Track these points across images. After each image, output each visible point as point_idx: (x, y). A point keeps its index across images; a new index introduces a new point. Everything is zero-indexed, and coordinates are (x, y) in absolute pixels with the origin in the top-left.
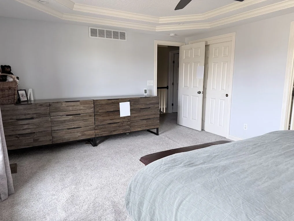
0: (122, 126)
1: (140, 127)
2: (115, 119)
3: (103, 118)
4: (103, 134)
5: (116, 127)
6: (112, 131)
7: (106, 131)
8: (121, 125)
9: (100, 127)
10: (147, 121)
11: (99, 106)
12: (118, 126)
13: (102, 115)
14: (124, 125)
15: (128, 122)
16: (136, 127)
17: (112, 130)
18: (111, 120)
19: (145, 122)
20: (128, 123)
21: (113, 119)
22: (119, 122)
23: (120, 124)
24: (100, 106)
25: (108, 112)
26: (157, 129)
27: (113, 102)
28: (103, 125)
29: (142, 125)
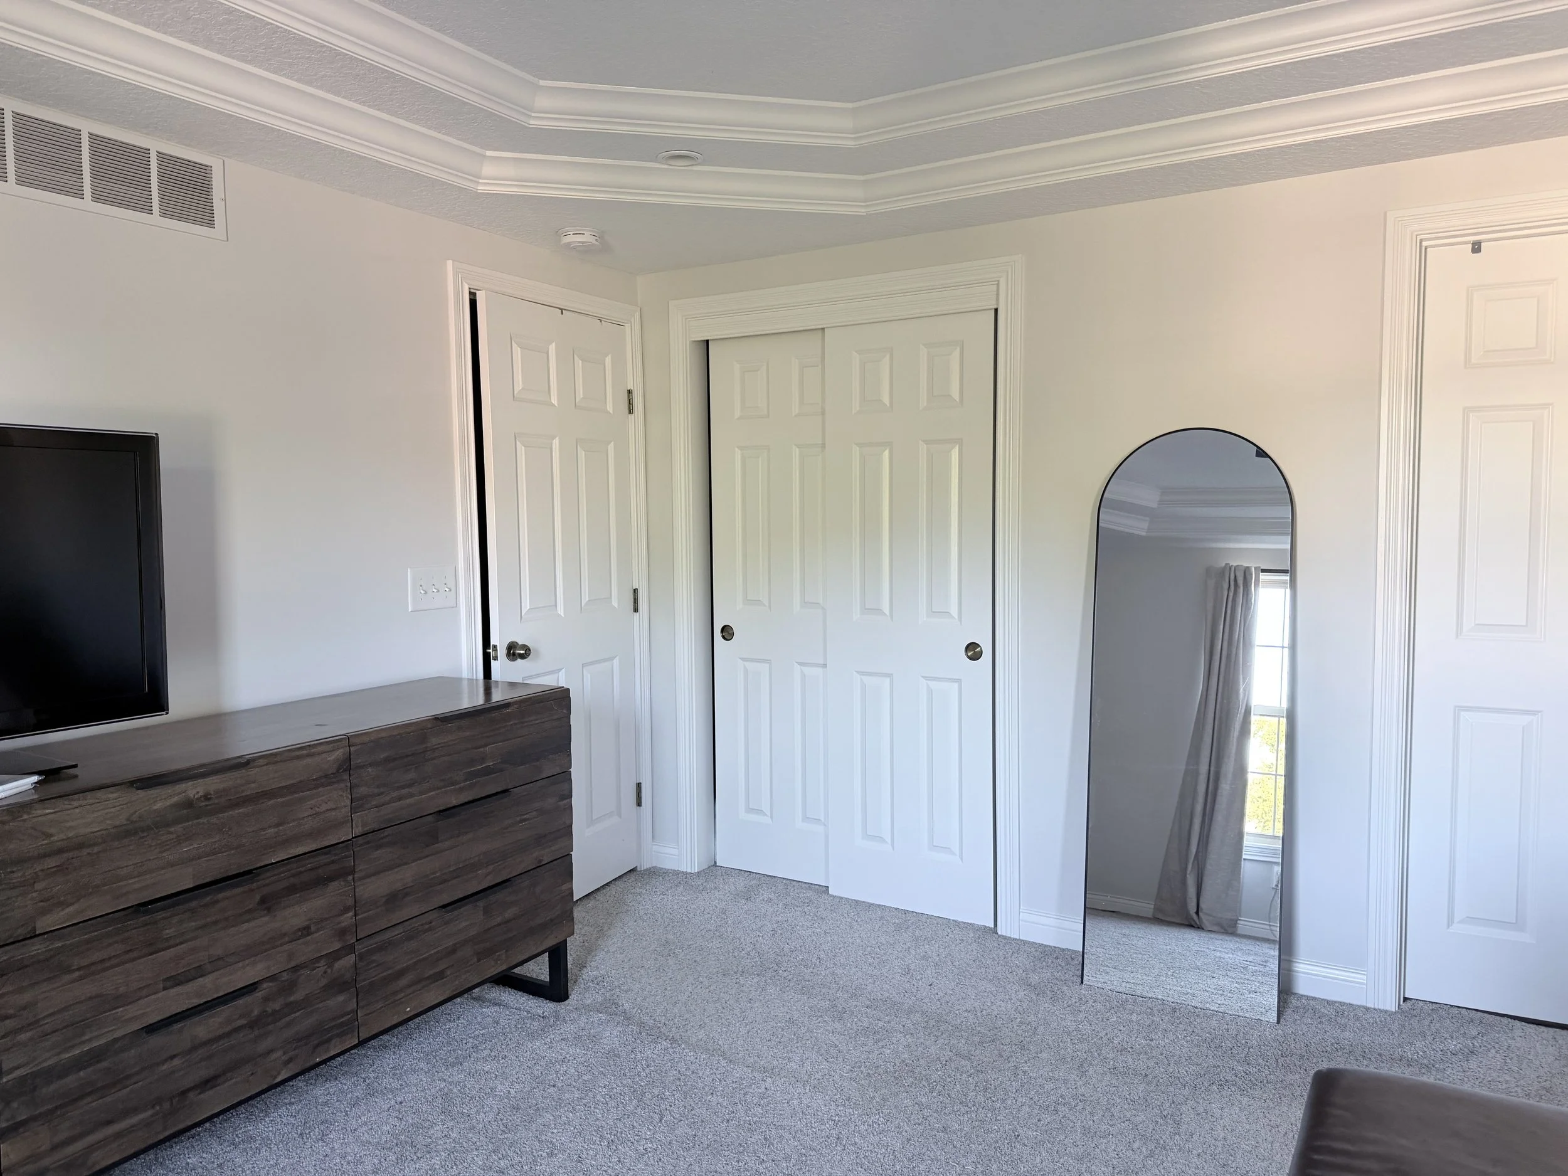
0: (292, 1007)
1: (440, 975)
2: (219, 963)
3: (88, 988)
4: (91, 1149)
5: (228, 1035)
6: (184, 1093)
7: (135, 1110)
8: (276, 1005)
9: (52, 1087)
10: (487, 911)
11: (38, 867)
12: (251, 1025)
13: (77, 962)
14: (298, 995)
15: (335, 956)
16: (404, 982)
17: (188, 1082)
18: (175, 981)
19: (469, 921)
20: (338, 965)
21: (199, 972)
22: (252, 988)
23: (266, 999)
24: (52, 862)
25: (143, 907)
26: (558, 955)
27: (189, 804)
28: (95, 1056)
29: (453, 950)
